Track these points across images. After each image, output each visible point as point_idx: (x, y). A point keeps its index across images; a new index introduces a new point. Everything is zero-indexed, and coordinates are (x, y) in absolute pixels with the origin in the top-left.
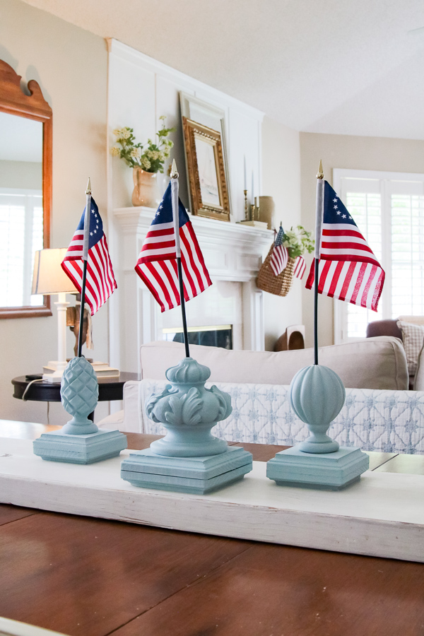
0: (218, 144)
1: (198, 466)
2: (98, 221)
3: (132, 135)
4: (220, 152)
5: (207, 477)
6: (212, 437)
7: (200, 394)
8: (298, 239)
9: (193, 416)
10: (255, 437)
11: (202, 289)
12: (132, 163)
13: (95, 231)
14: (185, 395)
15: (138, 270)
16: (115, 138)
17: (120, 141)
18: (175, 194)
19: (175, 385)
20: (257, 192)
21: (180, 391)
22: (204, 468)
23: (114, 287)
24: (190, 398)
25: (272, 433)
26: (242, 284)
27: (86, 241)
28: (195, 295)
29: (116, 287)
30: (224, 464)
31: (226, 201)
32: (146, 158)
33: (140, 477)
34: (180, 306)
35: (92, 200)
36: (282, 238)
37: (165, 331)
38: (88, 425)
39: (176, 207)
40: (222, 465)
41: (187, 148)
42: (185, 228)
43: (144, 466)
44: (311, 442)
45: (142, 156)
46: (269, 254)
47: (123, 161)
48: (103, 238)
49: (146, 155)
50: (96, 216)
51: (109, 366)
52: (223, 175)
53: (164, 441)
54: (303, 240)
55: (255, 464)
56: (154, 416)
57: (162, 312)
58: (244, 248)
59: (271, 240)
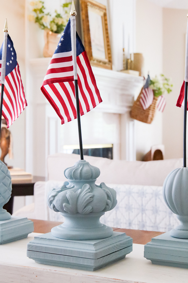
0: (105, 15)
1: (89, 248)
2: (13, 54)
3: (43, 7)
4: (106, 20)
5: (97, 257)
6: (101, 224)
7: (92, 189)
8: (160, 84)
9: (85, 207)
10: (130, 224)
11: (94, 106)
12: (43, 26)
13: (11, 62)
14: (80, 190)
15: (43, 89)
16: (31, 8)
17: (35, 11)
18: (74, 28)
19: (72, 182)
20: (131, 50)
21: (75, 187)
22: (94, 249)
23: (25, 105)
24: (84, 192)
25: (142, 221)
26: (120, 115)
27: (3, 69)
28: (88, 110)
29: (27, 105)
30: (110, 246)
31: (110, 56)
32: (53, 23)
33: (42, 256)
34: (77, 119)
35: (9, 37)
36: (149, 83)
37: (65, 147)
38: (4, 213)
39: (74, 39)
40: (108, 247)
41: (83, 17)
42: (81, 57)
43: (46, 247)
44: (180, 230)
45: (51, 22)
46: (140, 94)
47: (37, 25)
48: (17, 67)
49: (53, 21)
50: (11, 49)
51: (25, 170)
52: (108, 37)
53: (62, 227)
54: (164, 84)
55: (135, 246)
56: (54, 207)
57: (62, 124)
58: (122, 89)
59: (141, 84)
